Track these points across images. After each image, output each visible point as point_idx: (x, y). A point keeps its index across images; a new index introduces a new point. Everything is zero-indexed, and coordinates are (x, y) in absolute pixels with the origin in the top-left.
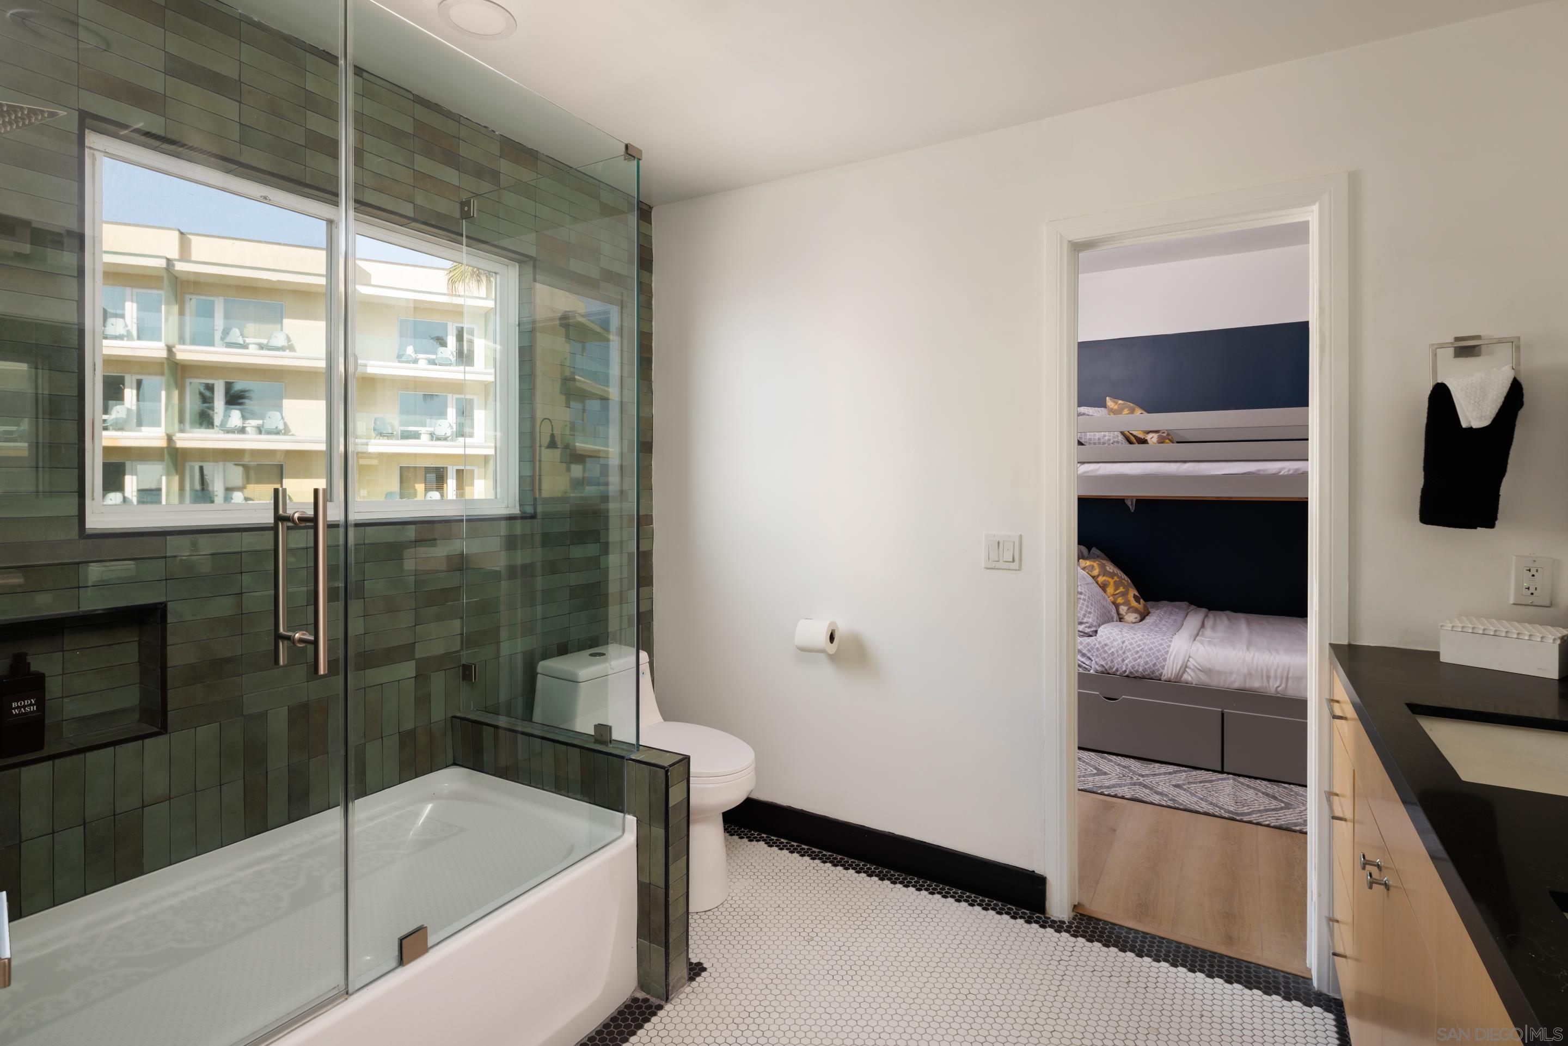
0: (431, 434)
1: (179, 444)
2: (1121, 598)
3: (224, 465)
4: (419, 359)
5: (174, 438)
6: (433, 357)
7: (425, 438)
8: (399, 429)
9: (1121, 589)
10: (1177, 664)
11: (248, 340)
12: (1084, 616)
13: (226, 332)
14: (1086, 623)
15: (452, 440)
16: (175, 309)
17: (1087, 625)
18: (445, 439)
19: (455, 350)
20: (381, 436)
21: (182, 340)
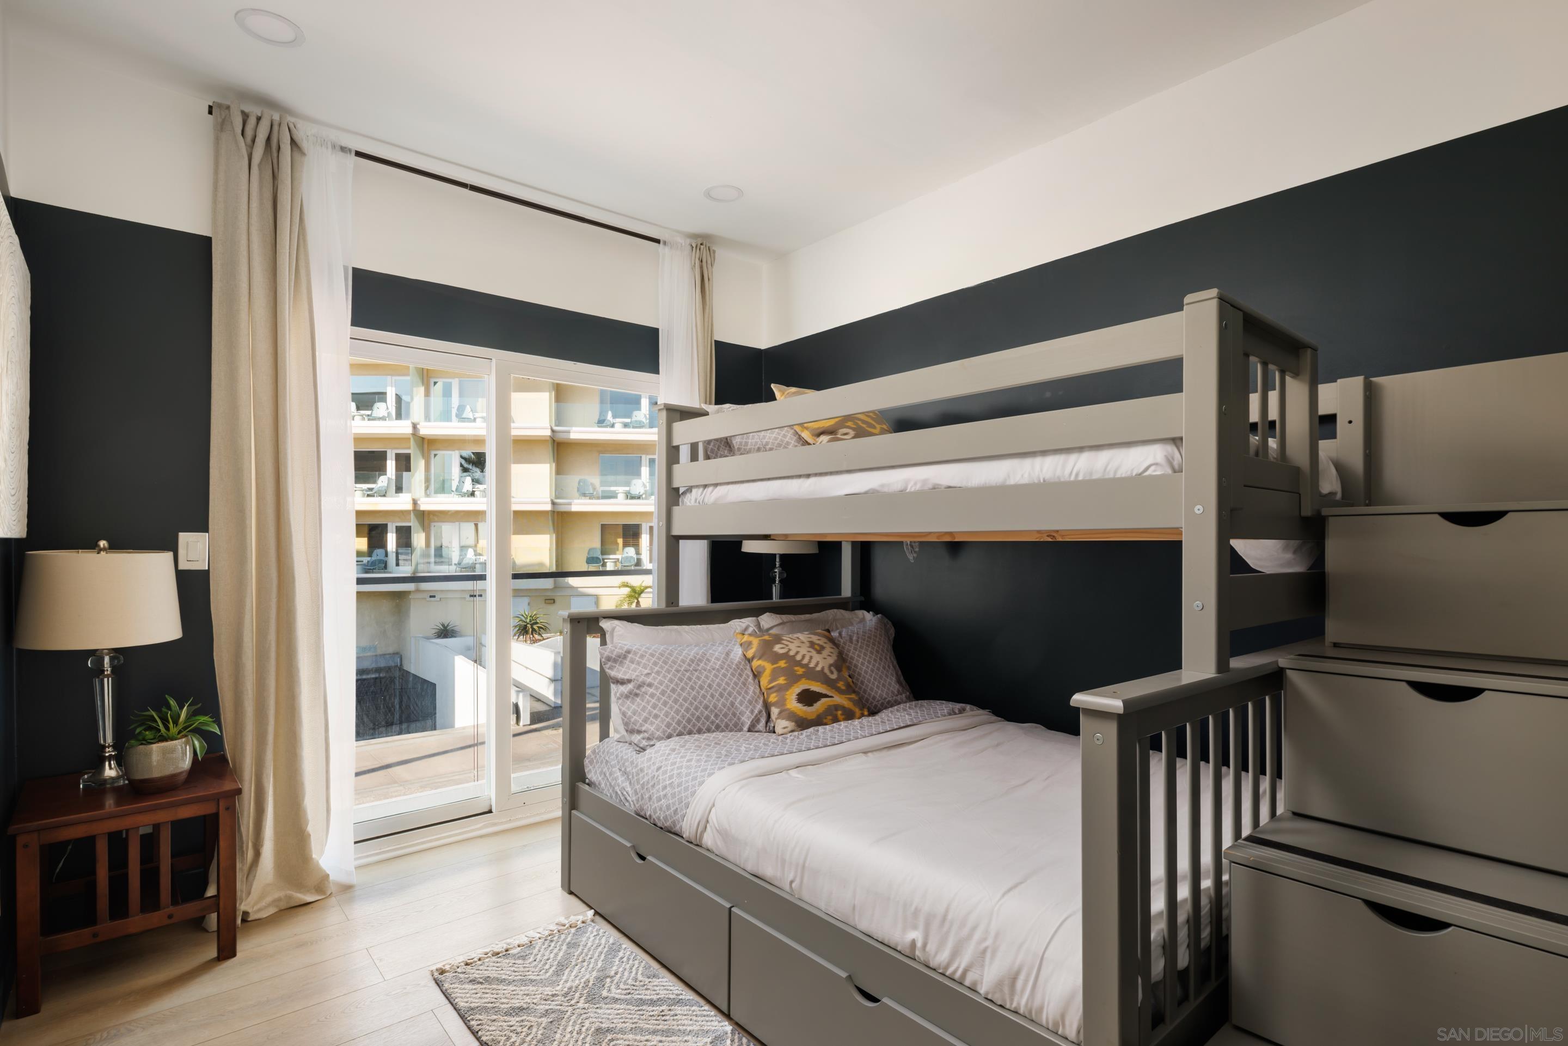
0: (626, 493)
1: (423, 507)
2: (774, 695)
3: (460, 524)
4: (615, 423)
5: (419, 502)
6: (628, 420)
7: (621, 497)
8: (600, 489)
9: (781, 681)
10: (696, 817)
11: (477, 415)
12: (646, 720)
13: (461, 409)
14: (645, 731)
15: (646, 498)
16: (422, 389)
17: (646, 735)
18: (639, 498)
19: (648, 413)
20: (585, 496)
21: (427, 418)
